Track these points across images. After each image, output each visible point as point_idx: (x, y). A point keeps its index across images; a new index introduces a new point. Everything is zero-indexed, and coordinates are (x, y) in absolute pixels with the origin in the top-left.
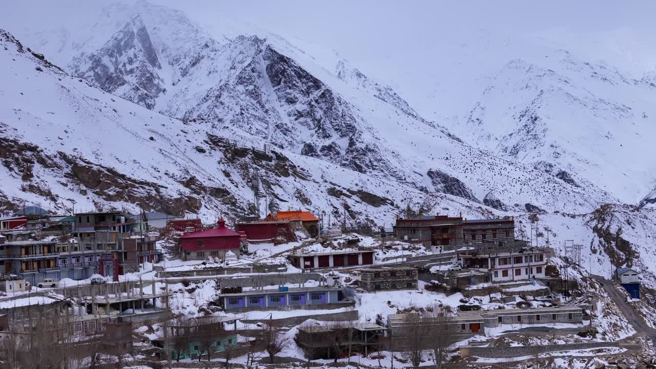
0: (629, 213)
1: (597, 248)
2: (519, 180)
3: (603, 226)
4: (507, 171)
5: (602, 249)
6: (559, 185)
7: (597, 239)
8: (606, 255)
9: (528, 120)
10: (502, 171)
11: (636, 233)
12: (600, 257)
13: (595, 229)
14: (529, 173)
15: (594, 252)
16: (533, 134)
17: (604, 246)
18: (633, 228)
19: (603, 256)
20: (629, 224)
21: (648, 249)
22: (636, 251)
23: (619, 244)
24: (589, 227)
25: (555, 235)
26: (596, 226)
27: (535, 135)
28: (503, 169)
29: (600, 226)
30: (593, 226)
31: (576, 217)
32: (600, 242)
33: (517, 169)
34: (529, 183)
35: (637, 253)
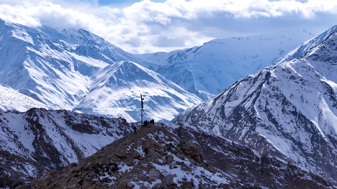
0: (43, 112)
1: (27, 127)
2: (10, 98)
3: (30, 117)
4: (4, 93)
5: (29, 128)
6: (30, 101)
7: (27, 124)
8: (31, 130)
9: (18, 68)
10: (2, 93)
11: (45, 121)
12: (28, 131)
13: (27, 119)
14: (15, 94)
15: (26, 129)
16: (20, 75)
17: (30, 126)
18: (44, 119)
19: (30, 131)
20: (42, 117)
21: (50, 128)
22: (44, 128)
23: (37, 126)
24: (24, 118)
25: (8, 121)
26: (27, 118)
27: (21, 75)
28: (2, 92)
29: (29, 117)
30: (26, 118)
31: (19, 114)
32: (29, 125)
33: (10, 92)
34: (15, 99)
35: (44, 129)
